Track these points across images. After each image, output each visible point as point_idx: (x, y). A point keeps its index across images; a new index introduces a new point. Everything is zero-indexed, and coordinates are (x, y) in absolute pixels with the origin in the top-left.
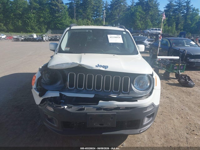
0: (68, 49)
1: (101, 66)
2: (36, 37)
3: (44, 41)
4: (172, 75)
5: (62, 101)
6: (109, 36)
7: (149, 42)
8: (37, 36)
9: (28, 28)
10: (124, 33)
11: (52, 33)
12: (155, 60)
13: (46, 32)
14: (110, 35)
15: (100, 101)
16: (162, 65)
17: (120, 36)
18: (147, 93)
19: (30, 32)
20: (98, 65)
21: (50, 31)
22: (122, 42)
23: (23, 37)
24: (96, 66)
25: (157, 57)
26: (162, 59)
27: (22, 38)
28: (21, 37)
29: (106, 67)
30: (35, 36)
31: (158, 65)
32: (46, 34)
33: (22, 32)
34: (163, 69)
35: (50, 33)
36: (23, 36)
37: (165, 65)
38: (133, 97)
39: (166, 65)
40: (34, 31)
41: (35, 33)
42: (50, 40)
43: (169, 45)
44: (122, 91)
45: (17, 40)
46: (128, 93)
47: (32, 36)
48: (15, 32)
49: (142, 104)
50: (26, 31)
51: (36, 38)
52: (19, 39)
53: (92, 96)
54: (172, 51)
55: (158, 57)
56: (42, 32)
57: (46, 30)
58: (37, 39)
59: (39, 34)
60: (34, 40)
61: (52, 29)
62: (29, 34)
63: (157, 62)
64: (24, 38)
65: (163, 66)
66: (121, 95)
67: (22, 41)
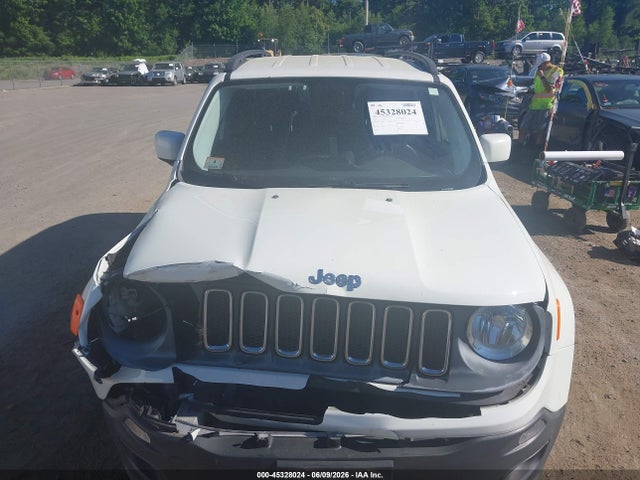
0: (219, 162)
1: (330, 279)
2: (147, 71)
3: (172, 84)
4: (597, 218)
5: (186, 395)
6: (373, 107)
7: (519, 88)
8: (149, 67)
9: (121, 41)
10: (433, 92)
11: (196, 55)
12: (538, 165)
13: (178, 53)
14: (376, 103)
15: (331, 411)
16: (560, 182)
17: (417, 105)
18: (521, 375)
19: (129, 52)
20: (320, 271)
21: (190, 48)
22: (424, 131)
23: (105, 73)
24: (311, 279)
25: (544, 155)
26: (561, 162)
27: (104, 76)
28: (99, 70)
29: (350, 282)
30: (143, 69)
31: (547, 182)
32: (178, 57)
33: (101, 53)
34: (566, 196)
35: (189, 56)
36: (106, 66)
37: (572, 183)
38: (463, 394)
39: (575, 184)
40: (140, 51)
41: (144, 55)
42: (191, 80)
43: (590, 105)
44: (418, 367)
45: (88, 81)
46: (445, 377)
47: (133, 67)
48: (80, 54)
49: (500, 426)
50: (115, 51)
51: (146, 76)
52: (93, 79)
53: (297, 383)
54: (598, 124)
55: (549, 154)
56: (165, 52)
57: (177, 46)
58: (150, 79)
59: (155, 60)
60: (141, 81)
61: (196, 42)
62: (125, 60)
63: (542, 169)
64: (109, 76)
65: (564, 188)
66: (416, 383)
67: (103, 84)
